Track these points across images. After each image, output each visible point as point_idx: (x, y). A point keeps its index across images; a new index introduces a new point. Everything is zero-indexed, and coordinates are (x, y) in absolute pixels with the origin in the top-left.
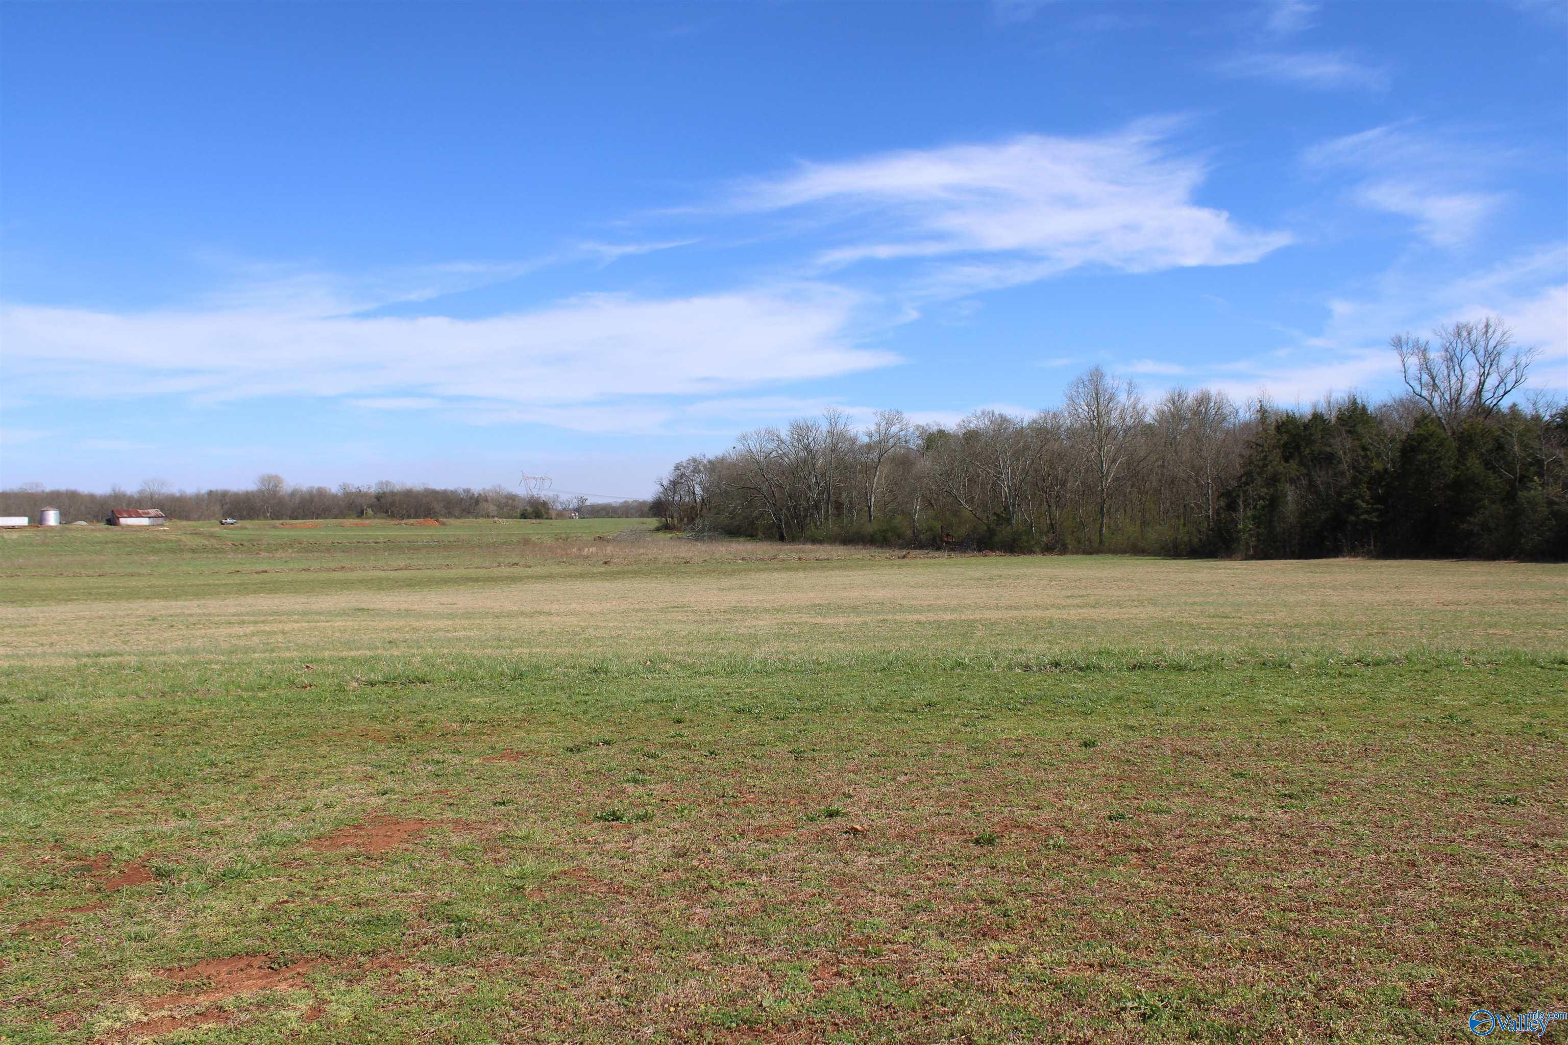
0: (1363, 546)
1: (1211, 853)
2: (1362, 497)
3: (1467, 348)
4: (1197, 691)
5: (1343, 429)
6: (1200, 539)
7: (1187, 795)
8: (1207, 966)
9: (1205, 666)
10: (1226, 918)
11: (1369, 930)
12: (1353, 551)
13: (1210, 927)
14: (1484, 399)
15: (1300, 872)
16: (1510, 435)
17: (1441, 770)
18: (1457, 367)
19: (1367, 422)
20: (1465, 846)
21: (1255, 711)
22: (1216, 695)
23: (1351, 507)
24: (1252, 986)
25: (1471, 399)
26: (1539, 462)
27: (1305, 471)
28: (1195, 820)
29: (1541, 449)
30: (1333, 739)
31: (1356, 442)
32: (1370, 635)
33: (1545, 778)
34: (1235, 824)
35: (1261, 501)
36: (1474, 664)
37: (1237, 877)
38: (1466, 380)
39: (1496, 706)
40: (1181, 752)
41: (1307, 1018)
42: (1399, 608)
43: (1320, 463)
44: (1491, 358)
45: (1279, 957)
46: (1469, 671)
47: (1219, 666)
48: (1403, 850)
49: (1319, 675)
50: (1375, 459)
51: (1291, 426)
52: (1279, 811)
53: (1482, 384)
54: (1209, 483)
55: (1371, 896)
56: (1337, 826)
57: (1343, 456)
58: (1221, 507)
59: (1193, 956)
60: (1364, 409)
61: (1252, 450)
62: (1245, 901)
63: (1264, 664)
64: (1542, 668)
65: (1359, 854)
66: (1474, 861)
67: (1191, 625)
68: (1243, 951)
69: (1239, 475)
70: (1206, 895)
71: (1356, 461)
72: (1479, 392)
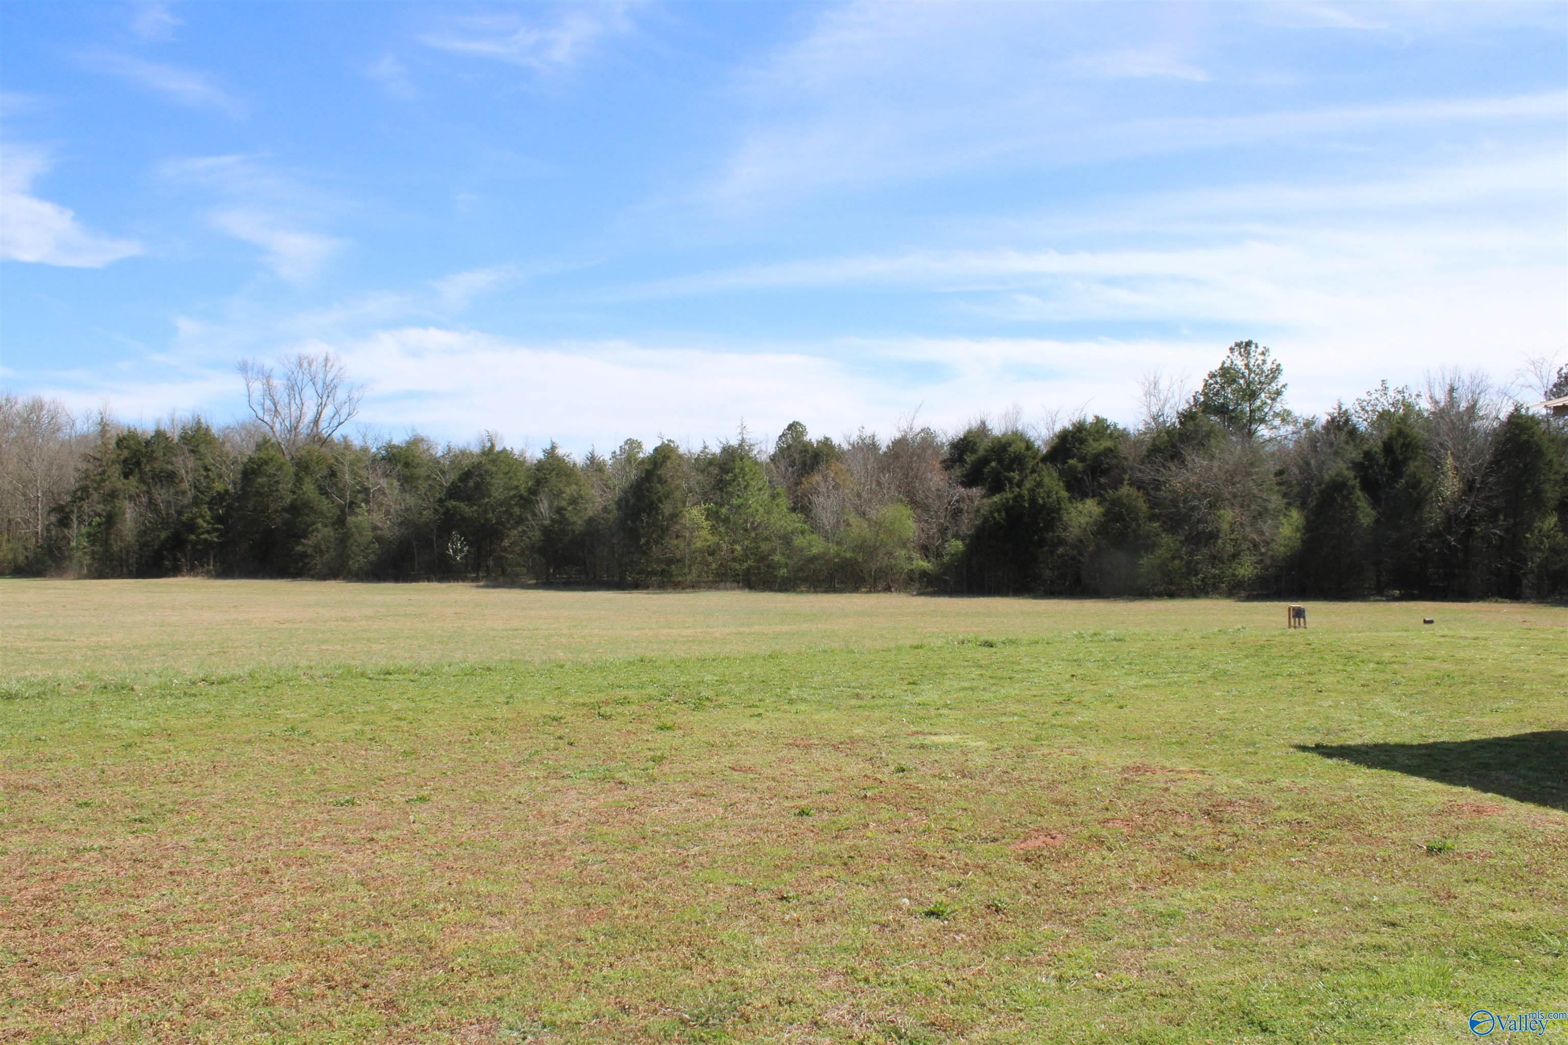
0: (202, 566)
1: (58, 890)
2: (203, 517)
3: (307, 378)
4: (30, 720)
5: (186, 448)
6: (27, 557)
7: (26, 832)
8: (64, 1009)
9: (39, 693)
10: (81, 955)
11: (230, 941)
12: (192, 571)
13: (63, 968)
14: (321, 427)
15: (157, 895)
16: (342, 463)
17: (286, 781)
18: (297, 396)
19: (210, 443)
20: (312, 848)
21: (97, 736)
22: (53, 724)
23: (191, 527)
24: (115, 1018)
25: (309, 427)
26: (366, 490)
27: (145, 488)
28: (37, 857)
29: (368, 478)
30: (181, 759)
31: (199, 462)
32: (211, 654)
33: (376, 778)
34: (83, 856)
35: (97, 518)
36: (312, 678)
37: (89, 911)
38: (305, 409)
39: (332, 717)
40: (15, 787)
41: (176, 1037)
42: (238, 627)
43: (161, 481)
44: (327, 391)
45: (142, 983)
46: (307, 685)
47: (56, 692)
48: (256, 859)
49: (163, 696)
50: (217, 480)
51: (132, 442)
52: (130, 837)
53: (319, 414)
54: (38, 497)
55: (230, 907)
56: (191, 844)
57: (184, 475)
58: (52, 523)
59: (46, 1001)
60: (207, 429)
61: (90, 465)
62: (101, 934)
63: (105, 688)
64: (370, 679)
65: (215, 869)
66: (321, 860)
67: (17, 650)
68: (102, 985)
69: (74, 488)
70: (56, 935)
71: (198, 480)
72: (316, 422)
